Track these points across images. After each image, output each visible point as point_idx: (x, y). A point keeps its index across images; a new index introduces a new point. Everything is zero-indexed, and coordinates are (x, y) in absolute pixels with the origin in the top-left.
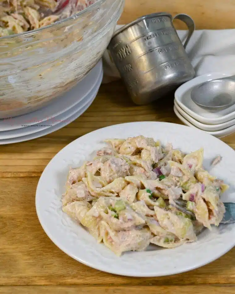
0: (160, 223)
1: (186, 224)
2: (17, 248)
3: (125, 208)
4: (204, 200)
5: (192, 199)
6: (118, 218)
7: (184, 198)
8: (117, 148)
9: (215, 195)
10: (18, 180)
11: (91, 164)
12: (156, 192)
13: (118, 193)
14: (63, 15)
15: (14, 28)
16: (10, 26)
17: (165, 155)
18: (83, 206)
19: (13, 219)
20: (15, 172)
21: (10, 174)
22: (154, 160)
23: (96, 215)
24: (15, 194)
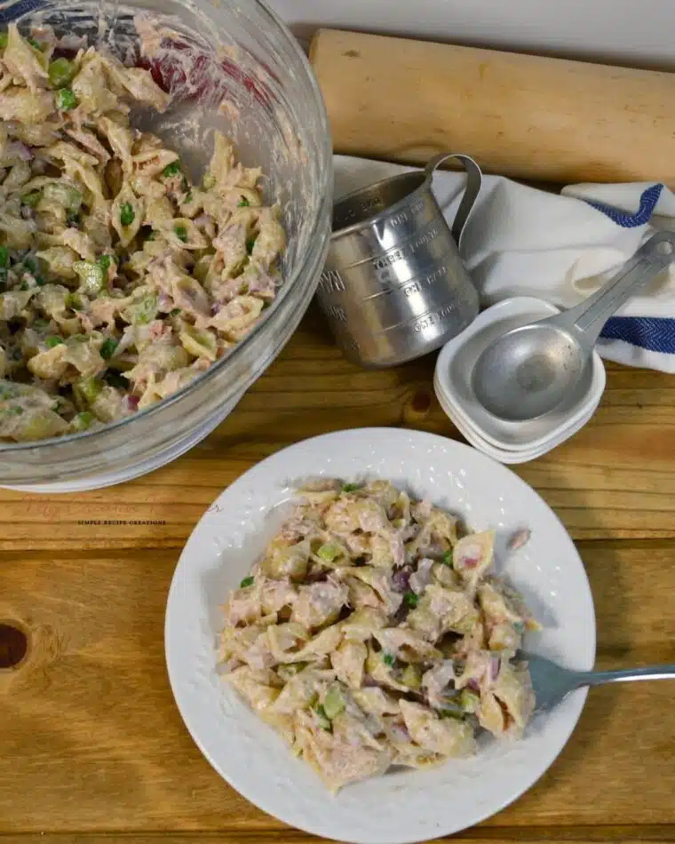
0: (411, 733)
1: (460, 739)
2: (137, 747)
3: (344, 708)
4: (497, 699)
5: (473, 687)
6: (330, 730)
7: (458, 686)
8: (320, 511)
9: (517, 694)
10: (121, 563)
11: (273, 590)
12: (403, 656)
13: (328, 655)
14: (182, 125)
15: (77, 176)
16: (67, 171)
17: (418, 531)
18: (263, 683)
19: (123, 673)
20: (112, 539)
21: (103, 542)
22: (396, 561)
23: (289, 710)
24: (119, 604)
